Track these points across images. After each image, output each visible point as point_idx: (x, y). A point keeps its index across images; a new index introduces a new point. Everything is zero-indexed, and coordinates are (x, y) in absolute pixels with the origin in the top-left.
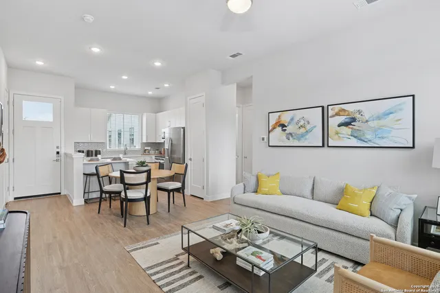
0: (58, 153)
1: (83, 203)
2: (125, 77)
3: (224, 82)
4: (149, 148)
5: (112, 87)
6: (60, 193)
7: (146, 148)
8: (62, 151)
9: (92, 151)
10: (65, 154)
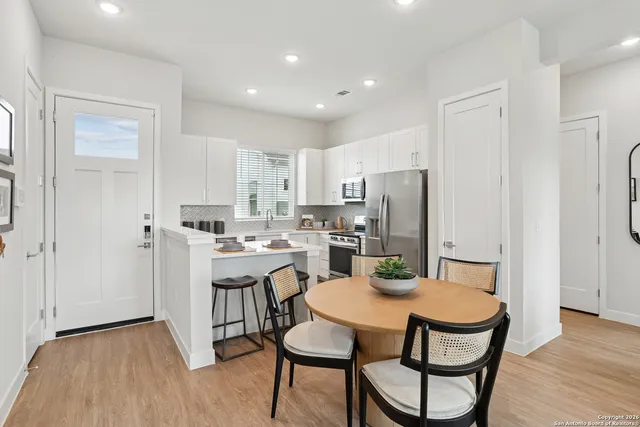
0: (147, 229)
1: (212, 360)
2: (292, 59)
3: (545, 58)
4: (311, 217)
5: (252, 92)
6: (152, 318)
7: (304, 217)
8: (156, 227)
9: (208, 223)
10: (163, 231)
